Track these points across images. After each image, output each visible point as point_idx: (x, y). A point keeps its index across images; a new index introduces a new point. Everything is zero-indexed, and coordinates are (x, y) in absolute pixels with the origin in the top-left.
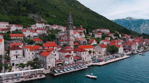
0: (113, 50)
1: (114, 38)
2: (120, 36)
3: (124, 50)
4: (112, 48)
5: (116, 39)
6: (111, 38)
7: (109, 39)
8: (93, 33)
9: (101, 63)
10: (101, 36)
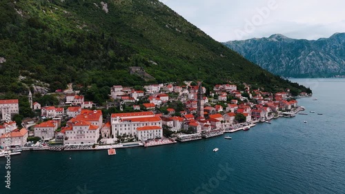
0: (240, 119)
1: (242, 100)
2: (251, 96)
3: (252, 117)
4: (240, 116)
5: (245, 101)
6: (239, 100)
7: (237, 102)
8: (215, 92)
9: (232, 131)
10: (226, 98)
